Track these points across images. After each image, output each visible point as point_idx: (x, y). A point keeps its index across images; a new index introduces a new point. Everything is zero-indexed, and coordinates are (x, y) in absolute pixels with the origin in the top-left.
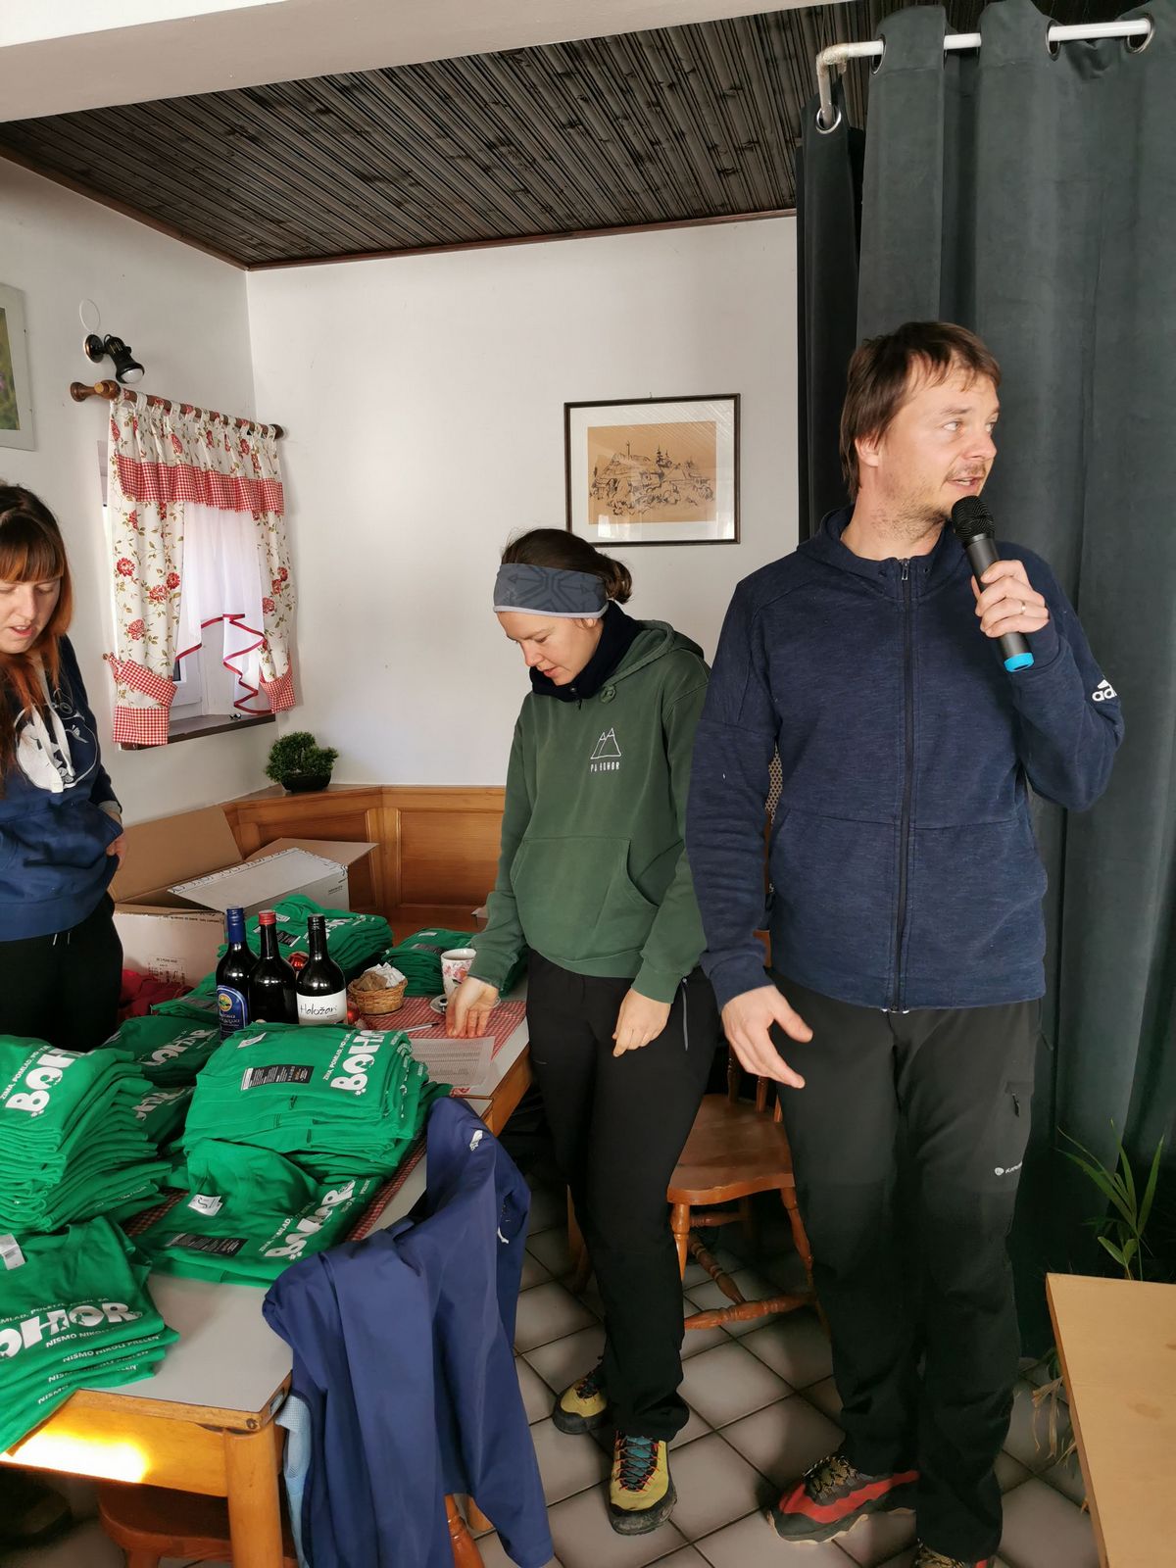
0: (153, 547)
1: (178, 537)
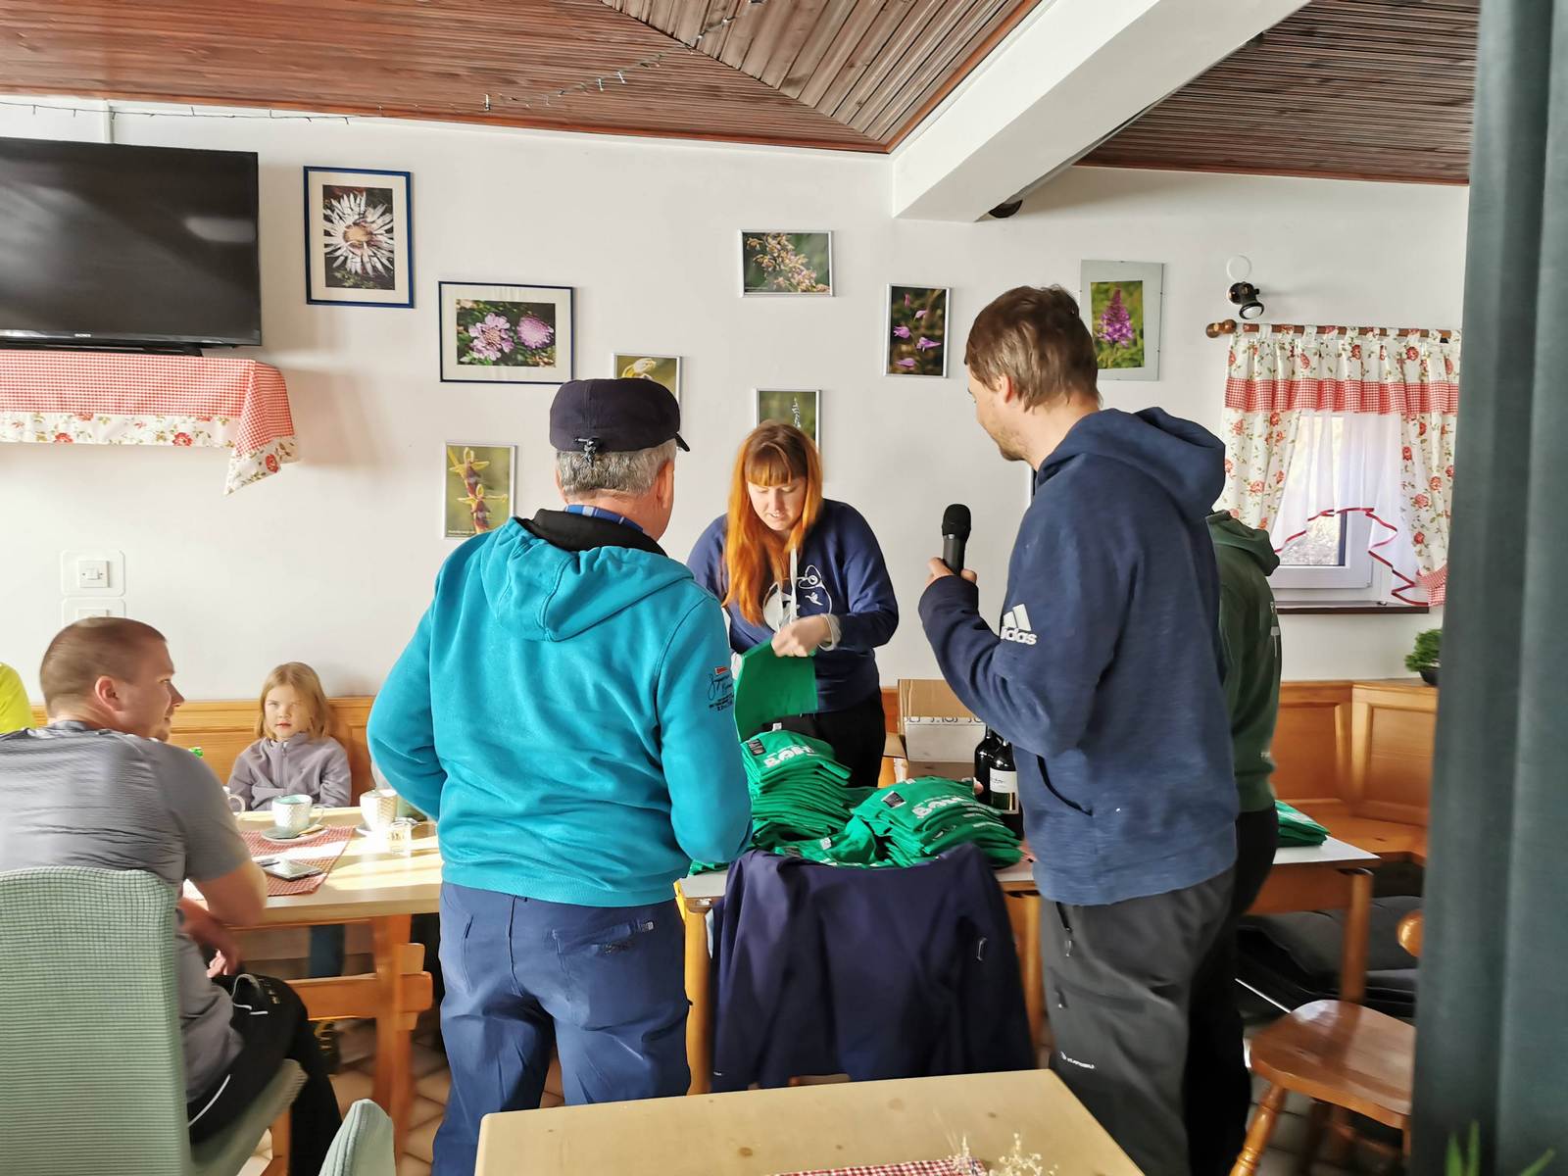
0: (1257, 448)
1: (1290, 440)
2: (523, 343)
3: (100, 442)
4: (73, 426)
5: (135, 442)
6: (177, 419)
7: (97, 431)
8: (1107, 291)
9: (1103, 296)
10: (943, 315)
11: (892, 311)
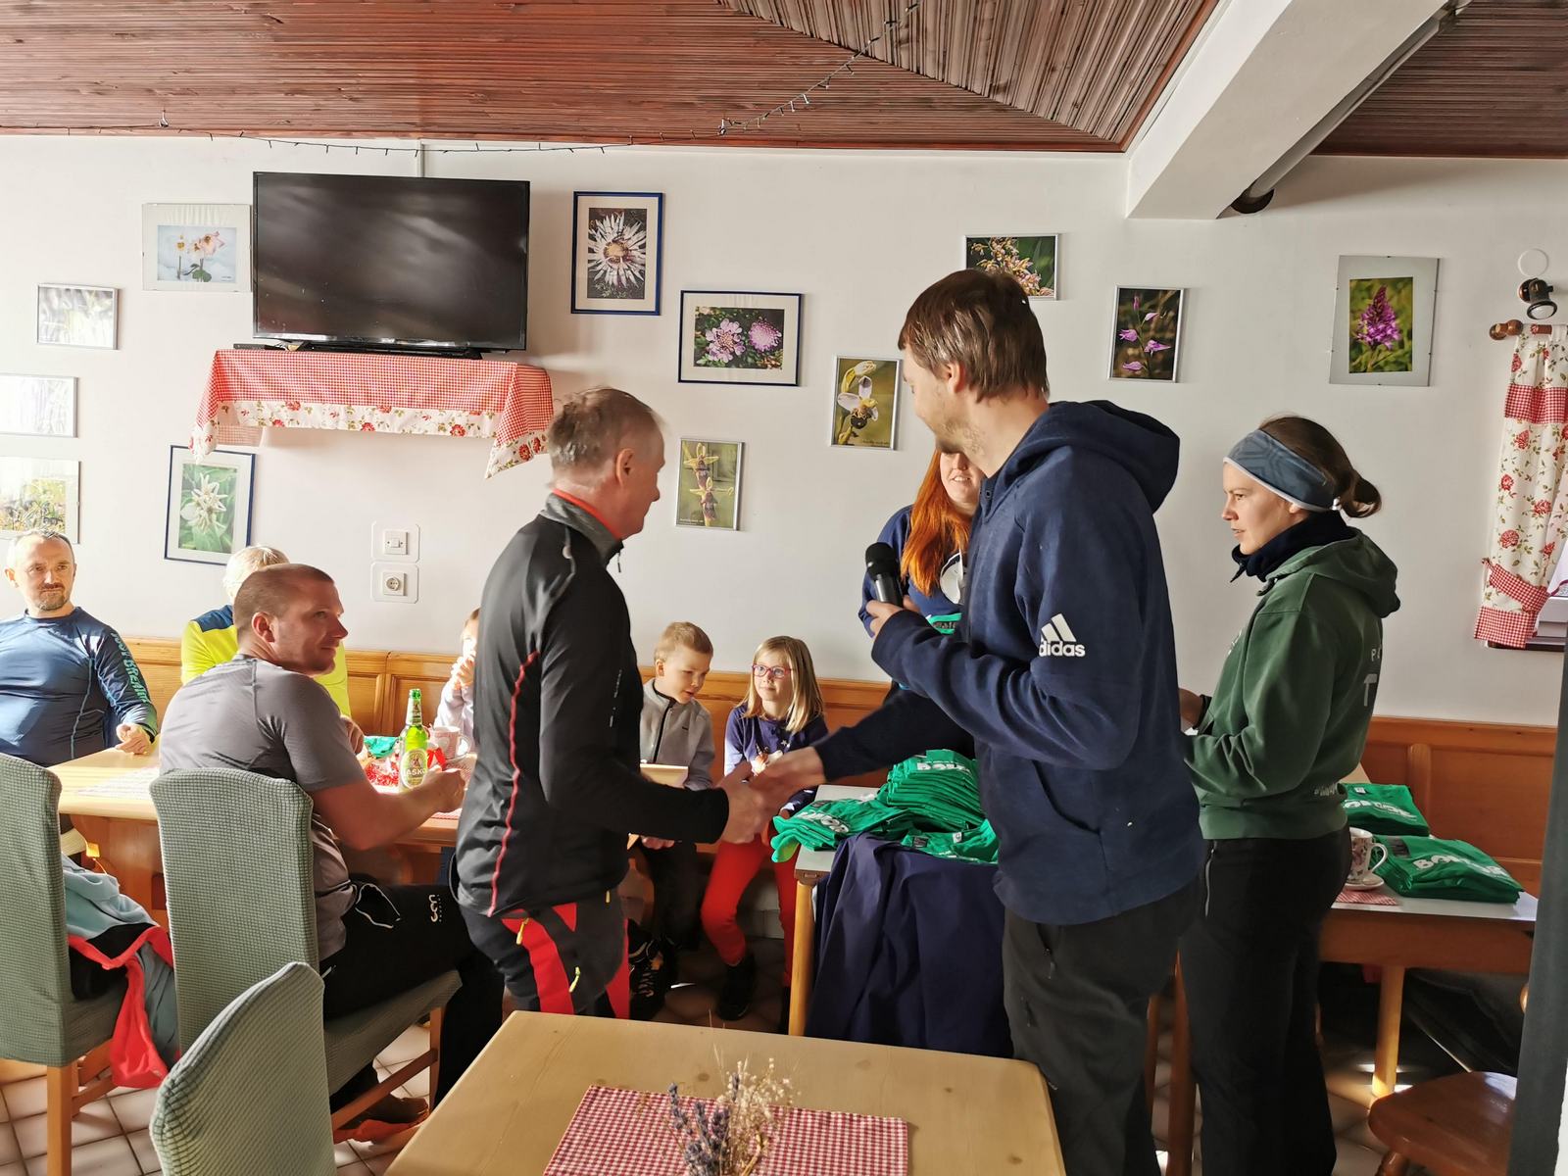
0: (1543, 464)
2: (753, 347)
3: (396, 431)
4: (375, 417)
5: (421, 432)
6: (455, 413)
7: (393, 422)
8: (1369, 289)
9: (1365, 294)
10: (1175, 318)
11: (1119, 313)
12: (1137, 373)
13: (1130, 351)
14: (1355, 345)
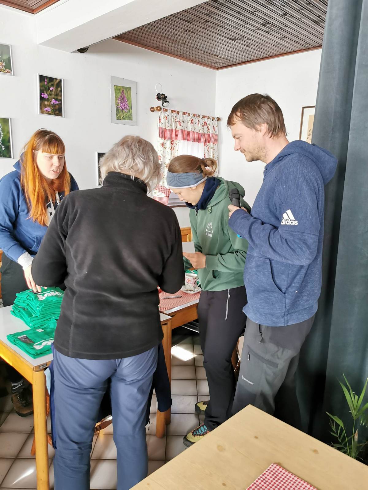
8: (120, 90)
9: (118, 91)
10: (61, 91)
11: (40, 86)
12: (50, 112)
13: (46, 103)
14: (117, 110)
